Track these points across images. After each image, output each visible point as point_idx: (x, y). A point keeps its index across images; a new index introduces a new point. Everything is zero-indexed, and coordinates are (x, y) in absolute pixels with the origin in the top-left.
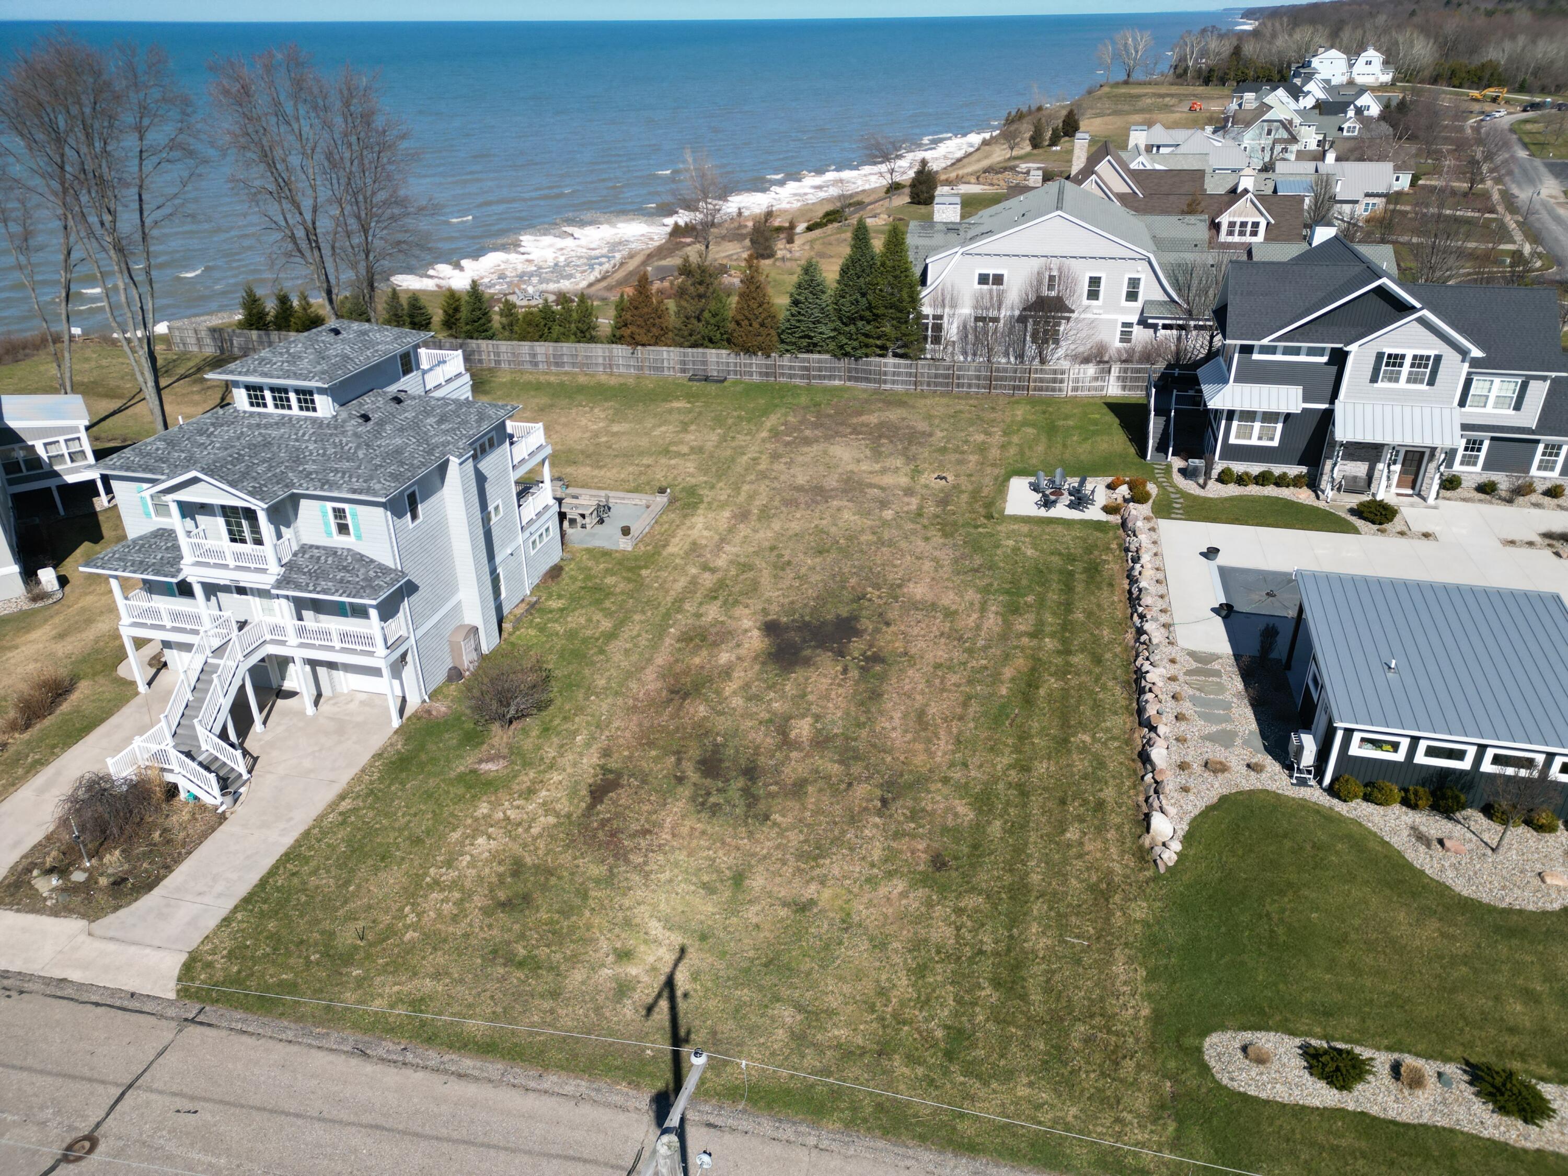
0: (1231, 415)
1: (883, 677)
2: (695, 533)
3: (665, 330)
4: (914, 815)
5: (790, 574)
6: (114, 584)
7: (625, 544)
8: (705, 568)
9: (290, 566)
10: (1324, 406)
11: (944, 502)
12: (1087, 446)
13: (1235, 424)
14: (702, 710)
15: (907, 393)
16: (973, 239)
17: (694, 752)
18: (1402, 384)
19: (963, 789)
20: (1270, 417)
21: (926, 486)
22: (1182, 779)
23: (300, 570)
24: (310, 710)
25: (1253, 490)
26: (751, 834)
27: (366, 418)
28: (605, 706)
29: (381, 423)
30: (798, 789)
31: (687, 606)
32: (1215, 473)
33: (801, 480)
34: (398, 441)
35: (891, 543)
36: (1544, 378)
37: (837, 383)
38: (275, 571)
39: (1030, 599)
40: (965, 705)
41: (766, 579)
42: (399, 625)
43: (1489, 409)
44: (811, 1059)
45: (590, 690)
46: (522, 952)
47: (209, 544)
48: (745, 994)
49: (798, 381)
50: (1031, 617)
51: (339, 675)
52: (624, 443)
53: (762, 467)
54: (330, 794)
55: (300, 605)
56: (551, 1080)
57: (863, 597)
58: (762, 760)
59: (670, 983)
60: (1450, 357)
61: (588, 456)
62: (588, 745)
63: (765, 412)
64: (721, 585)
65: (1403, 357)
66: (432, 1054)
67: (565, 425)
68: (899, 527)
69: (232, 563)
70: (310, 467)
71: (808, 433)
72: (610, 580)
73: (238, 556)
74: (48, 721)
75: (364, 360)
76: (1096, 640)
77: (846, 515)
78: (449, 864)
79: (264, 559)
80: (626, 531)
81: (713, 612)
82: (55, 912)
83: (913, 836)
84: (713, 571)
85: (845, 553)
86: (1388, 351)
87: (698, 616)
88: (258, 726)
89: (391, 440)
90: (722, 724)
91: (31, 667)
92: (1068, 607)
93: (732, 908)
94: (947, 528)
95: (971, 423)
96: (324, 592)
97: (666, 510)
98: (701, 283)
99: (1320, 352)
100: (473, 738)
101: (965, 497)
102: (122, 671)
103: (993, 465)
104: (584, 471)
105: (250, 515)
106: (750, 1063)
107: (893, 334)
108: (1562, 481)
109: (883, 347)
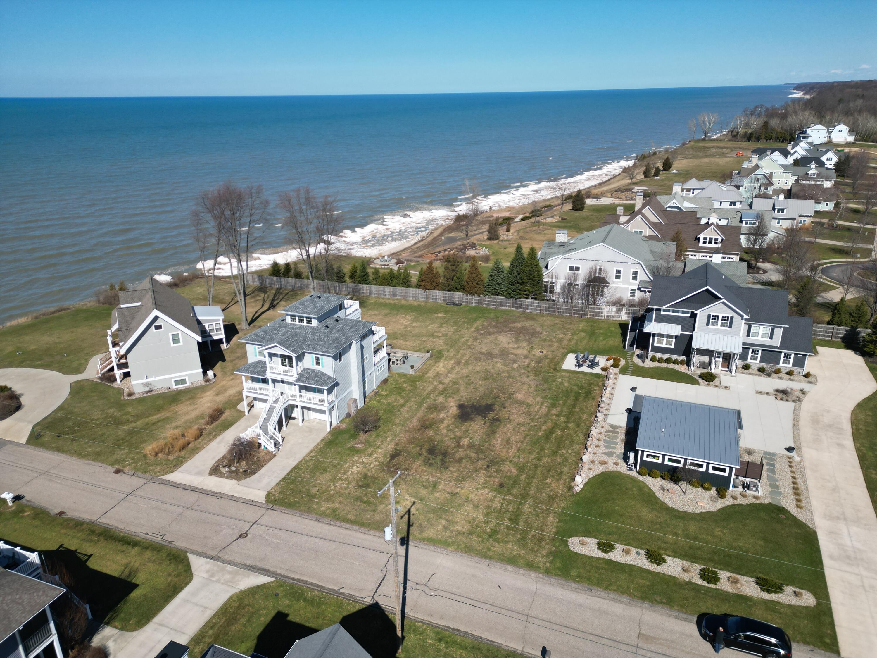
0: (654, 335)
1: (498, 427)
2: (438, 369)
3: (438, 284)
4: (497, 471)
5: (472, 387)
6: (243, 377)
7: (412, 372)
8: (441, 383)
9: (300, 375)
10: (690, 333)
11: (539, 362)
12: (604, 342)
13: (656, 338)
14: (431, 433)
15: (536, 314)
16: (568, 251)
17: (426, 446)
18: (719, 327)
19: (516, 465)
20: (669, 336)
21: (534, 355)
22: (591, 466)
23: (303, 376)
24: (301, 424)
25: (664, 365)
26: (441, 473)
27: (327, 327)
28: (398, 429)
29: (332, 329)
30: (460, 460)
31: (431, 396)
32: (649, 357)
33: (484, 350)
34: (337, 335)
35: (514, 377)
36: (780, 327)
37: (507, 308)
38: (296, 376)
39: (561, 402)
40: (525, 438)
41: (462, 388)
42: (332, 397)
43: (760, 338)
44: (448, 533)
45: (394, 424)
46: (366, 499)
47: (275, 366)
48: (432, 516)
49: (492, 307)
50: (559, 409)
51: (311, 413)
52: (417, 331)
53: (469, 344)
54: (307, 451)
55: (301, 388)
56: (372, 532)
57: (498, 397)
58: (449, 451)
59: (409, 511)
60: (737, 318)
61: (402, 336)
62: (391, 441)
63: (475, 320)
64: (445, 389)
65: (718, 316)
66: (338, 522)
67: (395, 322)
68: (518, 371)
69: (282, 373)
70: (309, 343)
71: (491, 330)
72: (404, 385)
73: (284, 371)
74: (217, 422)
75: (328, 307)
76: (580, 418)
77: (499, 365)
78: (344, 473)
79: (292, 372)
80: (412, 367)
81: (440, 399)
82: (228, 478)
83: (495, 477)
84: (443, 384)
85: (495, 380)
86: (712, 314)
87: (435, 400)
88: (284, 428)
89: (335, 335)
90: (437, 438)
91: (209, 404)
92: (574, 406)
93: (432, 492)
94: (537, 372)
95: (559, 329)
96: (311, 384)
97: (429, 359)
98: (454, 265)
99: (687, 313)
100: (354, 437)
101: (548, 360)
102: (239, 407)
103: (563, 348)
104: (400, 342)
105: (290, 358)
106: (430, 533)
107: (531, 290)
108: (794, 369)
109: (527, 295)
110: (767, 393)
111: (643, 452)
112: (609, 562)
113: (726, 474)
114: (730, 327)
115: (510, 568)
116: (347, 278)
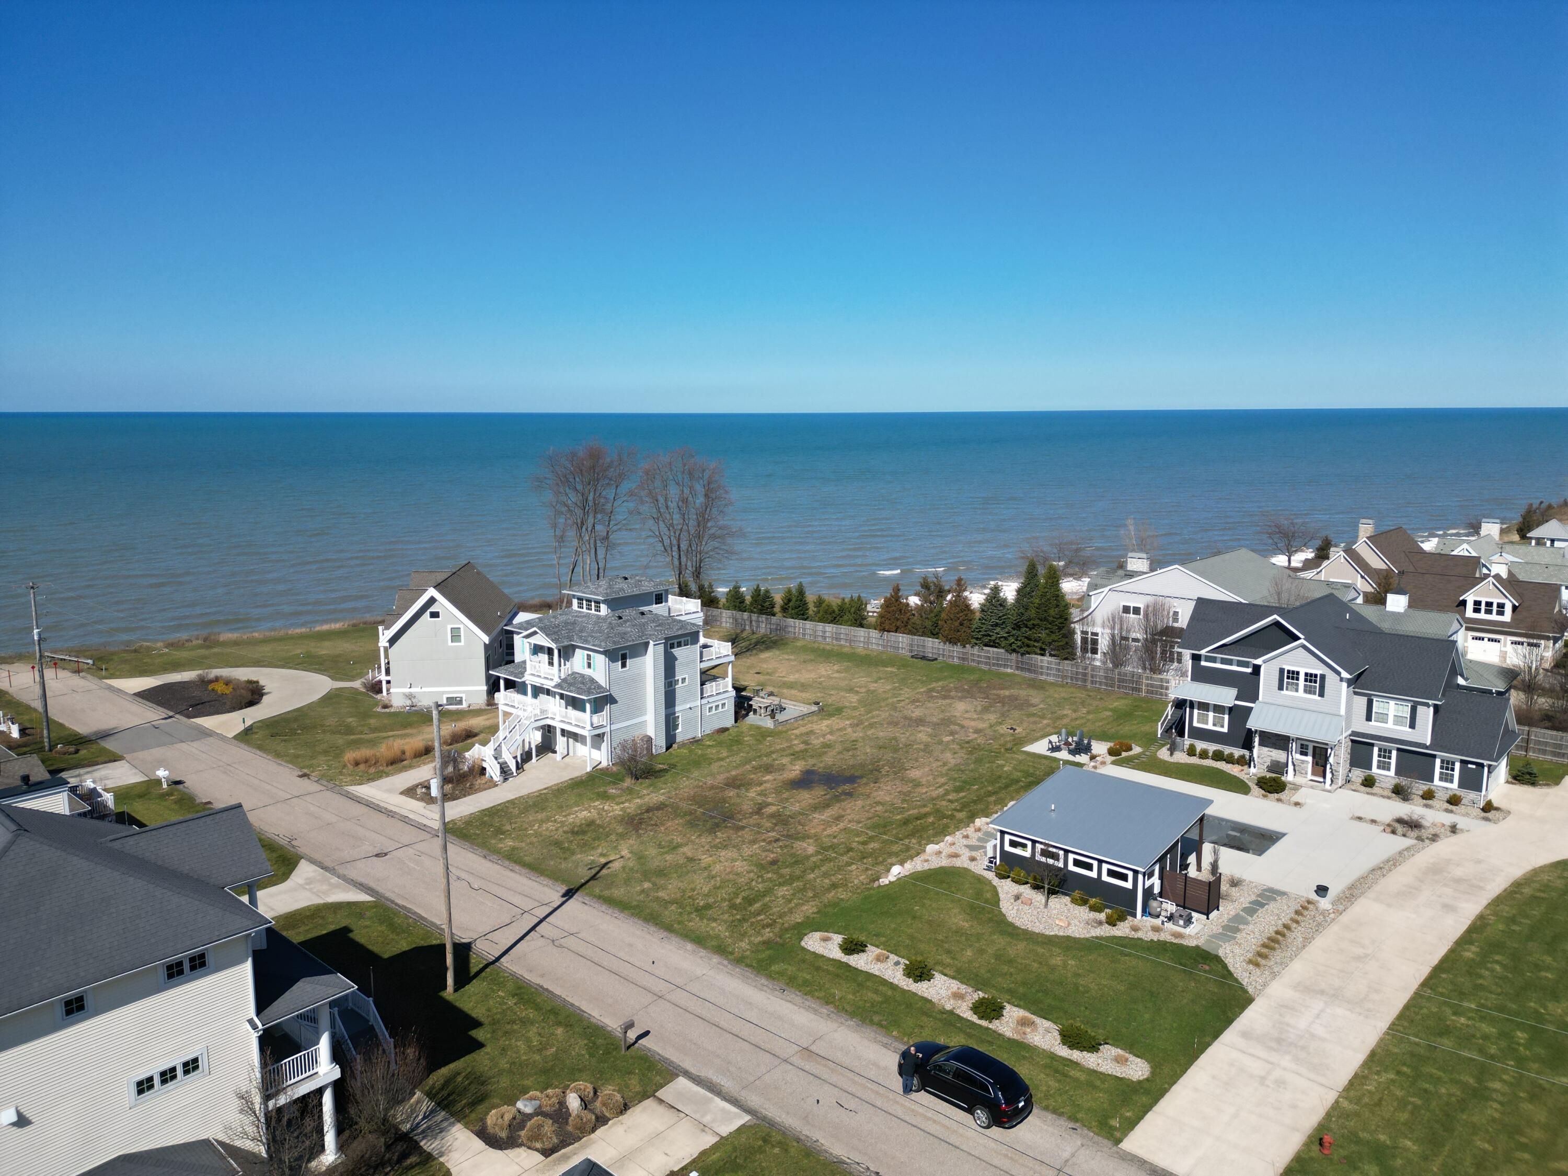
0: (1192, 704)
1: (840, 801)
2: (817, 727)
4: (783, 847)
5: (850, 753)
6: (502, 682)
7: (770, 724)
8: (805, 742)
9: (564, 680)
10: (1250, 704)
11: (992, 739)
13: (1196, 711)
14: (732, 794)
15: (1050, 682)
16: (1123, 580)
18: (1300, 693)
19: (820, 844)
20: (1218, 709)
21: (995, 731)
22: (930, 857)
23: (570, 682)
24: (559, 759)
25: (1209, 763)
26: (700, 836)
27: (620, 618)
28: (687, 783)
29: (626, 622)
30: (741, 828)
31: (774, 755)
32: (1185, 746)
33: (915, 715)
34: (629, 629)
35: (930, 751)
36: (1428, 705)
37: (1009, 670)
38: (557, 680)
39: (975, 787)
40: (869, 818)
41: (832, 753)
42: (602, 718)
43: (1391, 725)
44: (641, 897)
45: (687, 776)
46: (566, 845)
48: (637, 876)
49: (983, 666)
50: (962, 794)
52: (831, 683)
53: (900, 705)
54: (542, 787)
56: (541, 879)
57: (878, 770)
58: (737, 816)
59: (605, 865)
60: (1331, 678)
62: (664, 794)
63: (939, 680)
64: (804, 750)
65: (1298, 673)
68: (947, 745)
69: (544, 675)
70: (584, 634)
71: (953, 693)
72: (746, 739)
73: (548, 674)
75: (635, 594)
76: (985, 809)
77: (921, 735)
78: (566, 816)
79: (554, 675)
81: (785, 760)
82: (418, 799)
83: (773, 852)
84: (807, 744)
85: (896, 750)
86: (1286, 667)
87: (775, 760)
88: (532, 759)
89: (625, 629)
90: (735, 800)
93: (664, 853)
94: (975, 750)
95: (1073, 704)
96: (570, 691)
97: (810, 714)
99: (1246, 664)
100: (616, 781)
101: (1010, 739)
106: (618, 892)
107: (1049, 640)
108: (1462, 793)
109: (1042, 649)
110: (1372, 821)
111: (1003, 834)
112: (847, 965)
113: (1129, 885)
114: (1322, 694)
115: (689, 946)
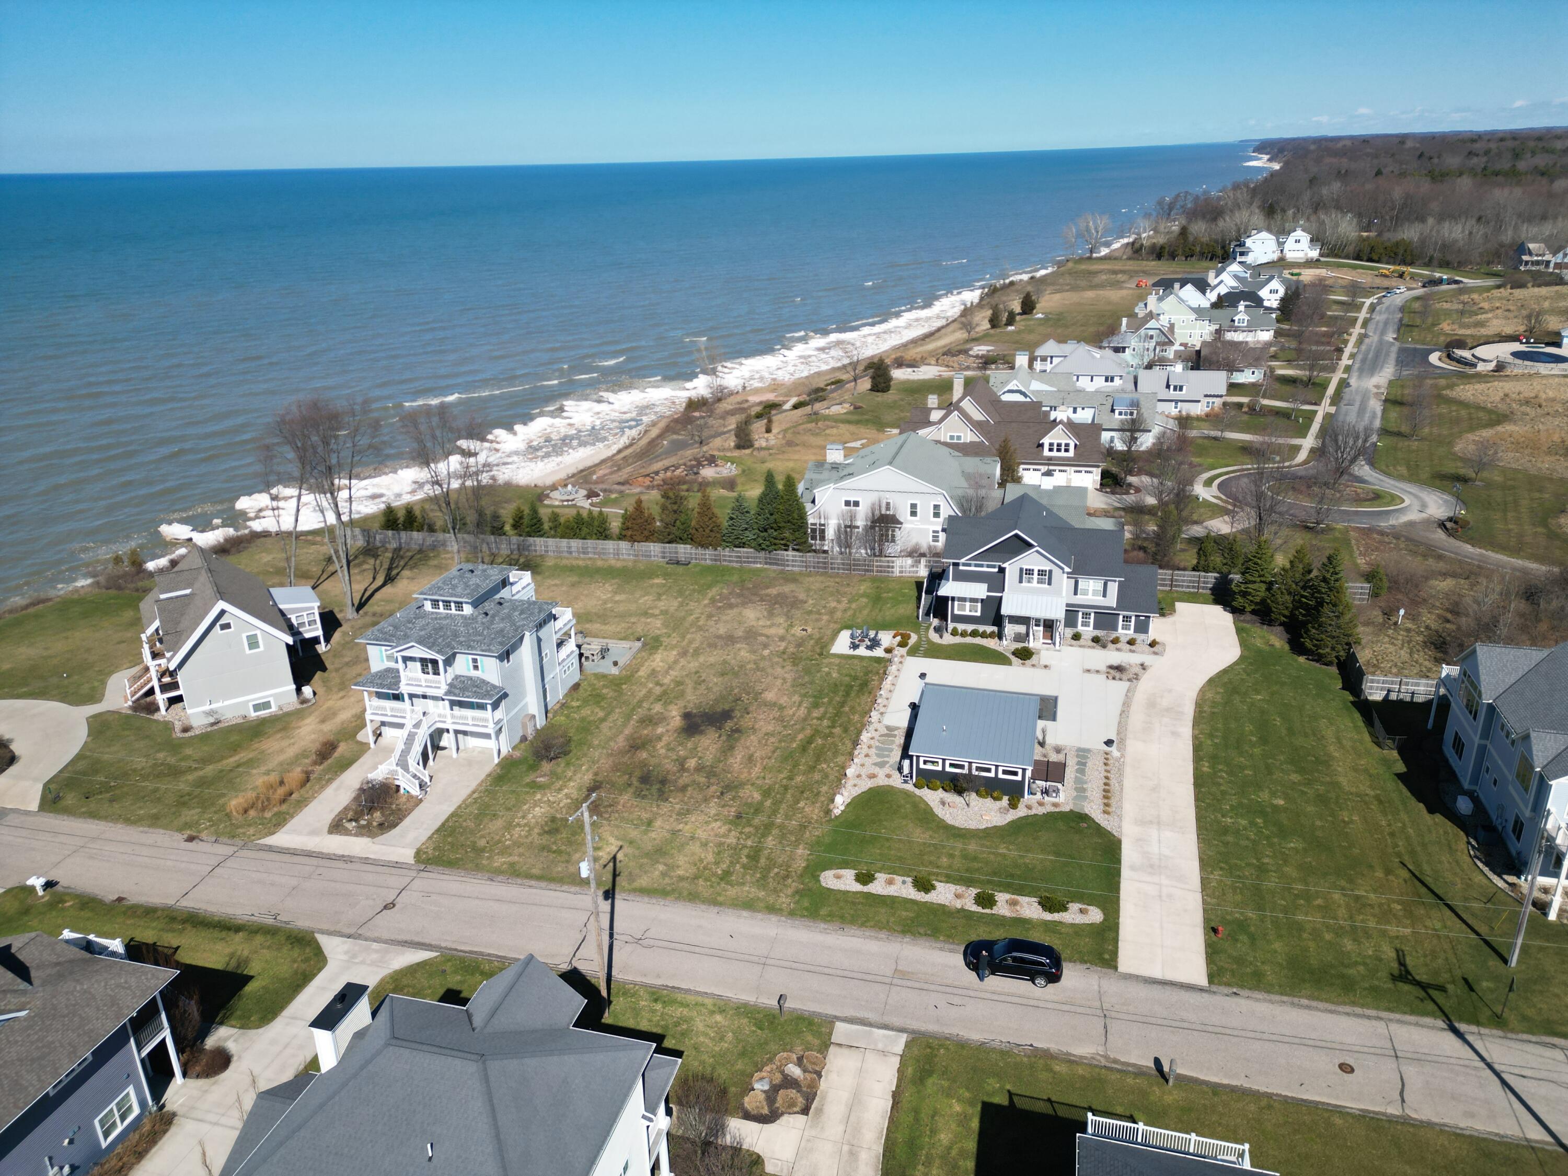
0: (953, 599)
1: (737, 740)
2: (654, 664)
3: (652, 533)
4: (733, 799)
5: (703, 687)
6: (366, 694)
7: (615, 671)
8: (658, 684)
9: (451, 685)
10: (999, 595)
11: (799, 645)
12: (893, 611)
13: (956, 603)
14: (644, 755)
15: (801, 573)
16: (842, 478)
17: (638, 773)
18: (1035, 584)
19: (759, 788)
20: (973, 600)
21: (793, 635)
22: (857, 781)
23: (455, 687)
24: (455, 755)
25: (969, 640)
26: (658, 806)
27: (486, 614)
28: (597, 754)
29: (493, 616)
30: (684, 789)
31: (645, 705)
32: (950, 630)
33: (722, 631)
34: (502, 625)
35: (763, 670)
36: (1114, 581)
37: (759, 565)
38: (444, 688)
39: (826, 700)
40: (774, 752)
41: (689, 690)
42: (499, 714)
43: (1090, 597)
44: (667, 880)
45: (590, 746)
46: (555, 848)
47: (410, 675)
48: (645, 861)
49: (735, 565)
50: (822, 710)
51: (469, 738)
52: (621, 608)
53: (700, 623)
54: (468, 791)
55: (453, 704)
56: (565, 888)
57: (739, 699)
58: (669, 777)
59: (614, 858)
60: (1056, 572)
61: (599, 617)
62: (588, 770)
63: (710, 587)
64: (665, 693)
65: (1033, 570)
66: (519, 880)
67: (587, 596)
68: (770, 660)
69: (424, 684)
70: (462, 639)
71: (733, 600)
72: (605, 691)
73: (426, 681)
74: (329, 761)
75: (486, 585)
76: (849, 721)
77: (743, 653)
78: (523, 817)
79: (439, 682)
80: (615, 664)
81: (658, 708)
82: (356, 835)
83: (731, 806)
84: (661, 685)
85: (736, 675)
86: (1025, 567)
87: (649, 709)
88: (431, 762)
89: (498, 625)
90: (653, 761)
91: (313, 736)
92: (843, 704)
93: (646, 832)
94: (795, 660)
95: (832, 594)
96: (467, 697)
97: (640, 651)
98: (675, 503)
99: (994, 567)
100: (533, 767)
101: (812, 642)
102: (360, 737)
103: (835, 622)
104: (596, 627)
105: (435, 662)
107: (791, 538)
108: (1137, 636)
109: (785, 545)
110: (1098, 672)
111: (918, 757)
112: (869, 895)
113: (1019, 778)
114: (1050, 584)
115: (745, 913)
116: (507, 528)
